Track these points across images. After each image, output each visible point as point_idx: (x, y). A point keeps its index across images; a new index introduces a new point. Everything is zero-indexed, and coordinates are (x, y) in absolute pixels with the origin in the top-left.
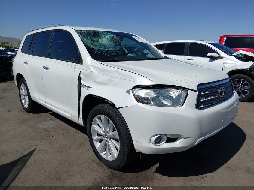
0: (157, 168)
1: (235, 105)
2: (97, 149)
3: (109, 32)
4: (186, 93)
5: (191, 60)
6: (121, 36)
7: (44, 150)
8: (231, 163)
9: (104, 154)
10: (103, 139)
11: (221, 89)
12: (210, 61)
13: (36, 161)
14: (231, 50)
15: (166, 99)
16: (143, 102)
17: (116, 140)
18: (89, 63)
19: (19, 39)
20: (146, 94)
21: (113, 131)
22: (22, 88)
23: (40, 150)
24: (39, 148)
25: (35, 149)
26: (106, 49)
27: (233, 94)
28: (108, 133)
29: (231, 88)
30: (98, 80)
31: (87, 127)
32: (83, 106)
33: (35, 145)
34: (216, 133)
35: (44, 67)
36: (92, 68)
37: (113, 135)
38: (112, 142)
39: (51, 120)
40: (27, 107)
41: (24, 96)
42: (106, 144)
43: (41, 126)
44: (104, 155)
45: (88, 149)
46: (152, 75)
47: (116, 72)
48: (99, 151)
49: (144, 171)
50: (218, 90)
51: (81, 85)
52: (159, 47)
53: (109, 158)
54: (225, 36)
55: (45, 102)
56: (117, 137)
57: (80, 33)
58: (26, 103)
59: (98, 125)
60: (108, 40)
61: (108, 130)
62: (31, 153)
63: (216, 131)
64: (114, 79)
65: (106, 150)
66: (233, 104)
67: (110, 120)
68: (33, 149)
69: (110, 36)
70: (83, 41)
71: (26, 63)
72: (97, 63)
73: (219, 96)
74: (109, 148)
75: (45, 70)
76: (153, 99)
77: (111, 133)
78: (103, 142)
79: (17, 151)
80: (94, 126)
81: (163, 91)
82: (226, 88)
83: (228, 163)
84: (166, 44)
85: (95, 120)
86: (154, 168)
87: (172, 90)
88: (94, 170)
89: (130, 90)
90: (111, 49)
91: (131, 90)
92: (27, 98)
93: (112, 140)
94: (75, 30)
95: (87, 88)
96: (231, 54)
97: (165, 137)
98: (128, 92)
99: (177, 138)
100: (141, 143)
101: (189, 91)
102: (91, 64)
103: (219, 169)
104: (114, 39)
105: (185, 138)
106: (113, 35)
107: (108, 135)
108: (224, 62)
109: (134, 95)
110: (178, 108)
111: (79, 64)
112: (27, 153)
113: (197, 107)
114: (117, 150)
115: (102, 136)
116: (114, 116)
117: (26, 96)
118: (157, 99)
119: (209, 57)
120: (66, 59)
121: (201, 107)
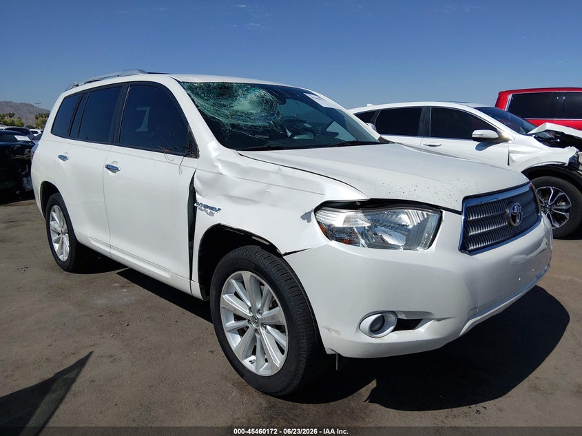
0: (373, 391)
1: (543, 246)
2: (233, 349)
3: (253, 86)
4: (437, 216)
5: (435, 146)
6: (281, 94)
7: (111, 356)
8: (539, 376)
9: (250, 361)
10: (248, 327)
11: (514, 209)
12: (478, 148)
13: (93, 381)
14: (526, 123)
15: (392, 232)
16: (340, 240)
17: (279, 328)
18: (214, 154)
19: (36, 105)
20: (347, 220)
21: (270, 309)
22: (54, 215)
23: (102, 356)
24: (98, 351)
25: (91, 353)
26: (250, 124)
27: (538, 220)
28: (259, 311)
29: (533, 205)
30: (235, 192)
31: (209, 301)
32: (200, 252)
33: (90, 346)
34: (506, 307)
35: (108, 167)
36: (220, 166)
37: (273, 317)
38: (268, 332)
39: (123, 287)
40: (66, 258)
41: (59, 234)
42: (254, 339)
43: (101, 301)
44: (250, 363)
45: (212, 352)
46: (359, 179)
47: (278, 173)
48: (239, 355)
49: (344, 399)
50: (508, 211)
51: (195, 205)
52: (365, 117)
53: (264, 370)
54: (509, 92)
55: (110, 246)
56: (283, 320)
57: (191, 89)
58: (63, 250)
59: (236, 295)
60: (252, 102)
61: (259, 306)
62: (81, 363)
63: (507, 303)
64: (273, 190)
65: (254, 353)
66: (538, 244)
67: (264, 282)
68: (86, 355)
69: (257, 93)
70: (197, 106)
71: (63, 158)
72: (231, 154)
73: (509, 223)
74: (262, 346)
75: (110, 172)
76: (364, 232)
77: (266, 313)
78: (248, 334)
79: (48, 360)
80: (227, 298)
81: (386, 213)
82: (524, 206)
83: (532, 376)
84: (378, 110)
85: (229, 284)
86: (366, 391)
87: (406, 210)
88: (230, 398)
89: (310, 213)
90: (261, 124)
91: (313, 213)
92: (66, 239)
93: (268, 327)
94: (179, 82)
95: (209, 211)
96: (526, 132)
97: (392, 318)
98: (306, 217)
99: (421, 320)
100: (338, 332)
101: (444, 212)
102: (217, 156)
103: (514, 390)
104: (267, 102)
105: (439, 320)
106: (263, 92)
107: (259, 316)
108: (511, 149)
109: (319, 223)
110: (420, 250)
111: (191, 157)
112: (71, 364)
113: (463, 248)
114: (282, 352)
115: (245, 319)
116: (273, 272)
117: (64, 234)
118: (370, 233)
119: (475, 139)
120: (158, 148)
121: (471, 248)
